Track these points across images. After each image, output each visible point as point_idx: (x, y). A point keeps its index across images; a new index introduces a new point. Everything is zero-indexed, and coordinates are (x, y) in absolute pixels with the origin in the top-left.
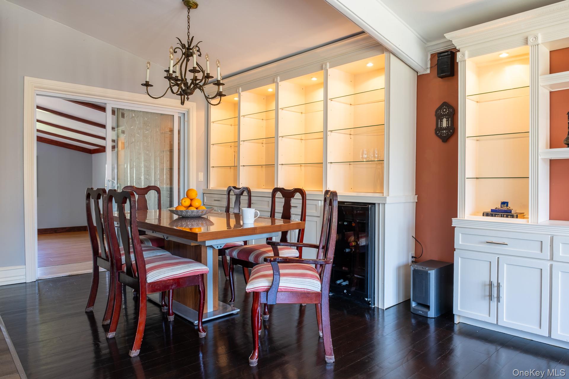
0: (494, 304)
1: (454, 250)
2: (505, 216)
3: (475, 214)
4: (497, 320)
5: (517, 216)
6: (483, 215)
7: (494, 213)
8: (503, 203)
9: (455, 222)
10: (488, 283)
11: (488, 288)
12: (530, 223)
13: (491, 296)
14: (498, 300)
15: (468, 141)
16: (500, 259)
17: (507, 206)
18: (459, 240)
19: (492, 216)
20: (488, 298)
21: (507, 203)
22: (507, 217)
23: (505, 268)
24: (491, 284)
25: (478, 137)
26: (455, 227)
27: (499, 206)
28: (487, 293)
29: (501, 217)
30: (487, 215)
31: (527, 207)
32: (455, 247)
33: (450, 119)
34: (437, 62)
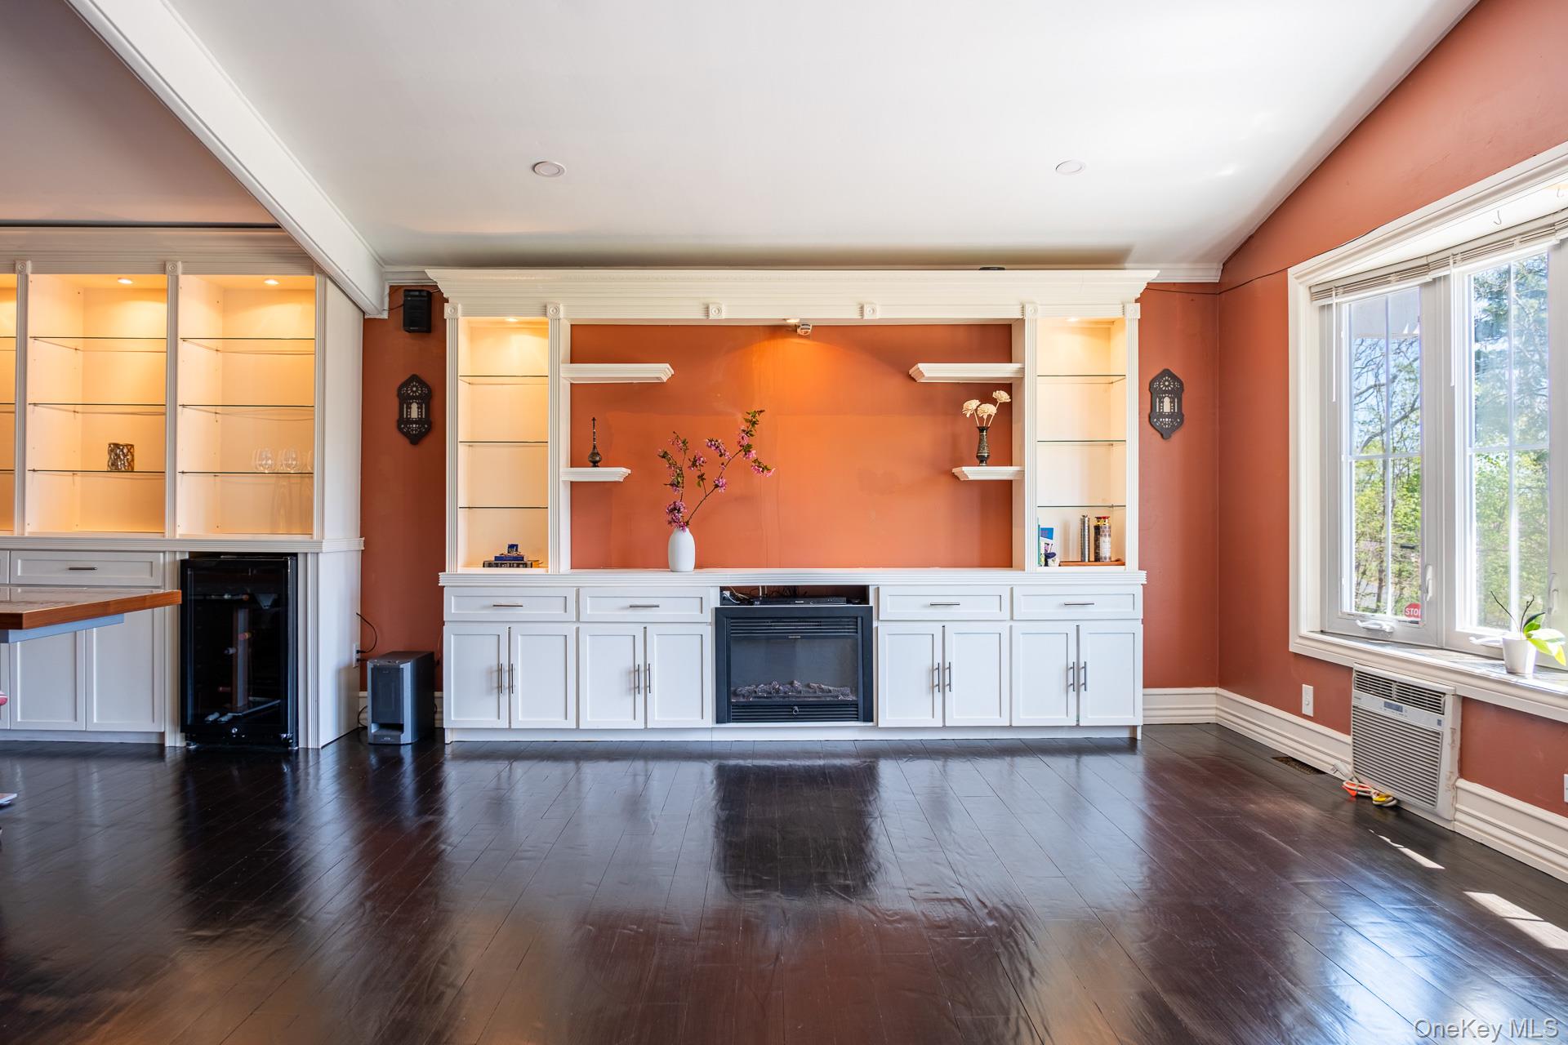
0: (504, 698)
1: (443, 623)
2: (515, 565)
3: (468, 564)
4: (510, 723)
5: (532, 564)
6: (484, 566)
7: (499, 561)
8: (512, 547)
9: (444, 578)
10: (496, 668)
11: (495, 675)
12: (549, 573)
13: (500, 687)
14: (511, 687)
15: (462, 449)
16: (511, 629)
17: (517, 550)
18: (452, 607)
19: (497, 567)
20: (496, 690)
21: (517, 546)
22: (518, 566)
23: (519, 641)
24: (500, 670)
25: (471, 443)
26: (444, 587)
27: (505, 552)
28: (496, 685)
29: (510, 567)
30: (490, 565)
31: (544, 550)
32: (445, 619)
33: (424, 406)
34: (402, 303)
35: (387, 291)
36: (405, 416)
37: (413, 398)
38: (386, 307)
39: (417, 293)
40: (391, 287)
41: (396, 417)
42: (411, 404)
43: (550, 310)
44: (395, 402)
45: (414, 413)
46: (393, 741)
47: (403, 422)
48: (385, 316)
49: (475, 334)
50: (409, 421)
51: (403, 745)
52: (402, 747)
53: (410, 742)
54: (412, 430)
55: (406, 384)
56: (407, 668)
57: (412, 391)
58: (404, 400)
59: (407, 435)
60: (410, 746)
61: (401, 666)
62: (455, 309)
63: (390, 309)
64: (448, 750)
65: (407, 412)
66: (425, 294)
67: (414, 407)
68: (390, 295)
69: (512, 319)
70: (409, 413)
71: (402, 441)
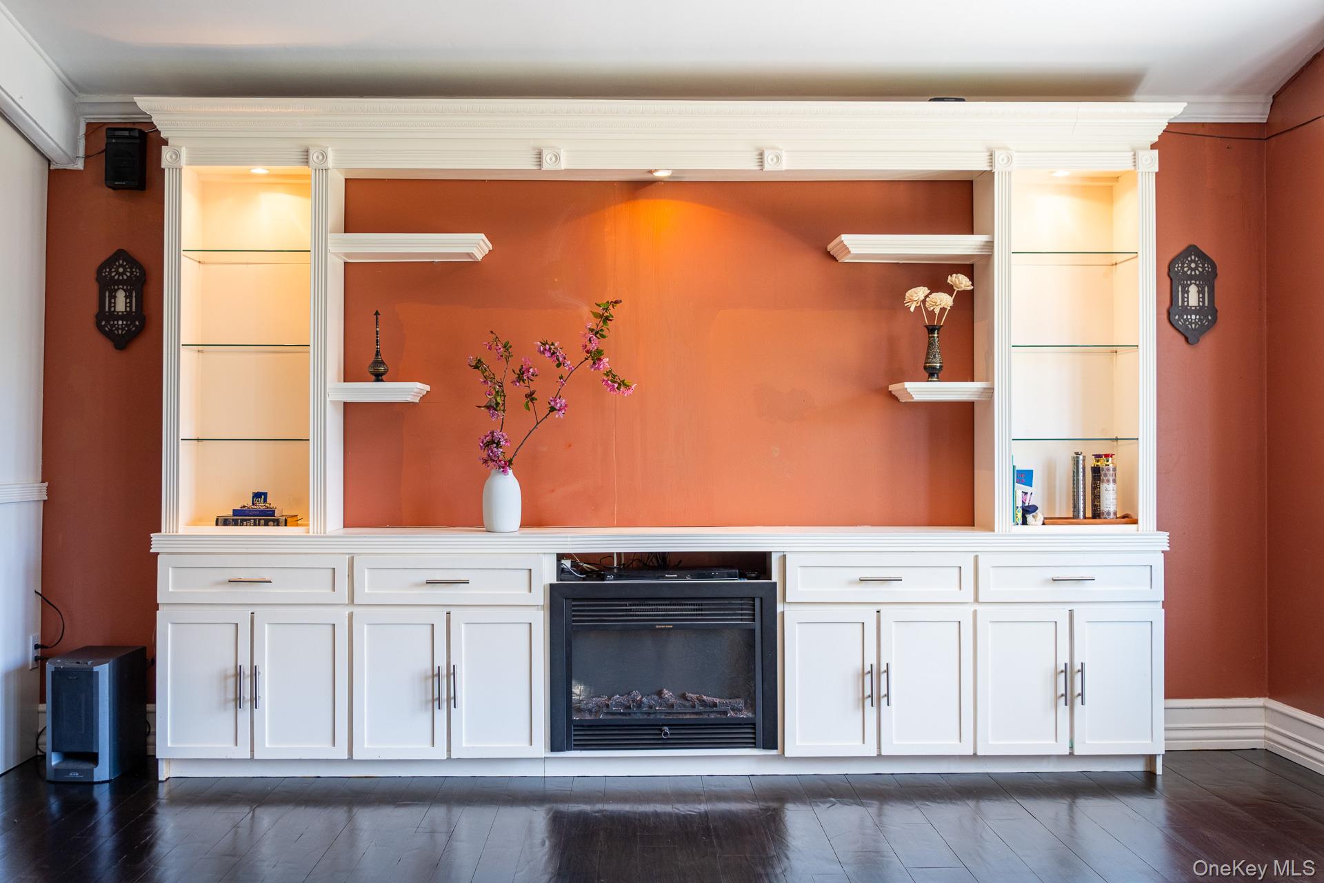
0: (244, 715)
1: (156, 607)
2: (262, 522)
3: (197, 521)
4: (252, 751)
5: (286, 520)
6: (217, 524)
7: (240, 517)
8: (257, 495)
9: (157, 543)
10: (232, 671)
11: (231, 681)
12: (311, 533)
13: (238, 700)
14: (254, 700)
15: (186, 354)
16: (255, 615)
17: (265, 501)
18: (169, 584)
19: (236, 524)
20: (232, 705)
21: (265, 494)
22: (266, 524)
23: (265, 633)
24: (238, 674)
25: (201, 347)
26: (158, 553)
27: (248, 502)
28: (231, 696)
29: (255, 525)
30: (226, 522)
31: (302, 499)
32: (160, 599)
33: (134, 295)
34: (104, 147)
35: (82, 130)
36: (107, 309)
37: (118, 282)
38: (81, 153)
39: (127, 133)
40: (89, 125)
41: (94, 309)
42: (116, 291)
43: (314, 156)
44: (94, 288)
45: (121, 304)
46: (82, 778)
47: (104, 317)
48: (80, 165)
49: (207, 192)
50: (113, 316)
51: (98, 783)
52: (95, 786)
53: (107, 778)
54: (118, 329)
55: (109, 263)
56: (104, 672)
57: (118, 273)
58: (107, 286)
59: (109, 335)
60: (108, 785)
61: (96, 669)
62: (177, 154)
63: (87, 157)
64: (163, 791)
65: (110, 303)
66: (136, 134)
67: (121, 296)
68: (87, 136)
69: (259, 170)
70: (113, 304)
71: (103, 346)
